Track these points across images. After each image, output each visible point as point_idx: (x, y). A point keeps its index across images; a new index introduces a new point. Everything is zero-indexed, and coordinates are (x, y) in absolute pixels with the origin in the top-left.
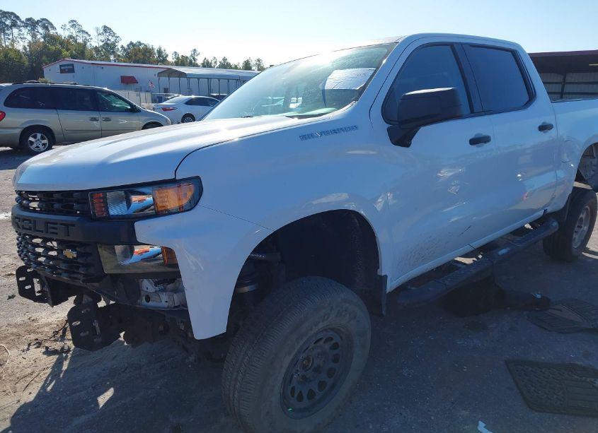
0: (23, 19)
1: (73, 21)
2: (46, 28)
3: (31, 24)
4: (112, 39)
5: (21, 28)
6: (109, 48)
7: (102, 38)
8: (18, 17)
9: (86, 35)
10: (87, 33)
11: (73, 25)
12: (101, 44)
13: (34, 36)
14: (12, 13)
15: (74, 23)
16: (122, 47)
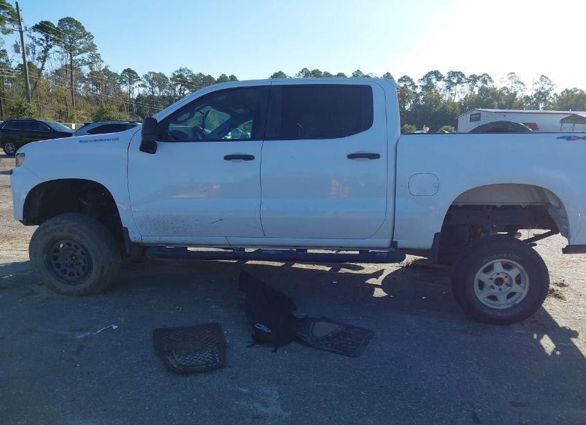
0: (467, 76)
1: (511, 73)
2: (485, 82)
3: (474, 79)
4: (547, 87)
5: (464, 84)
6: (541, 96)
7: (537, 87)
8: (463, 75)
9: (521, 85)
10: (522, 83)
11: (511, 77)
12: (534, 92)
13: (472, 90)
14: (460, 72)
15: (512, 75)
16: (555, 94)
